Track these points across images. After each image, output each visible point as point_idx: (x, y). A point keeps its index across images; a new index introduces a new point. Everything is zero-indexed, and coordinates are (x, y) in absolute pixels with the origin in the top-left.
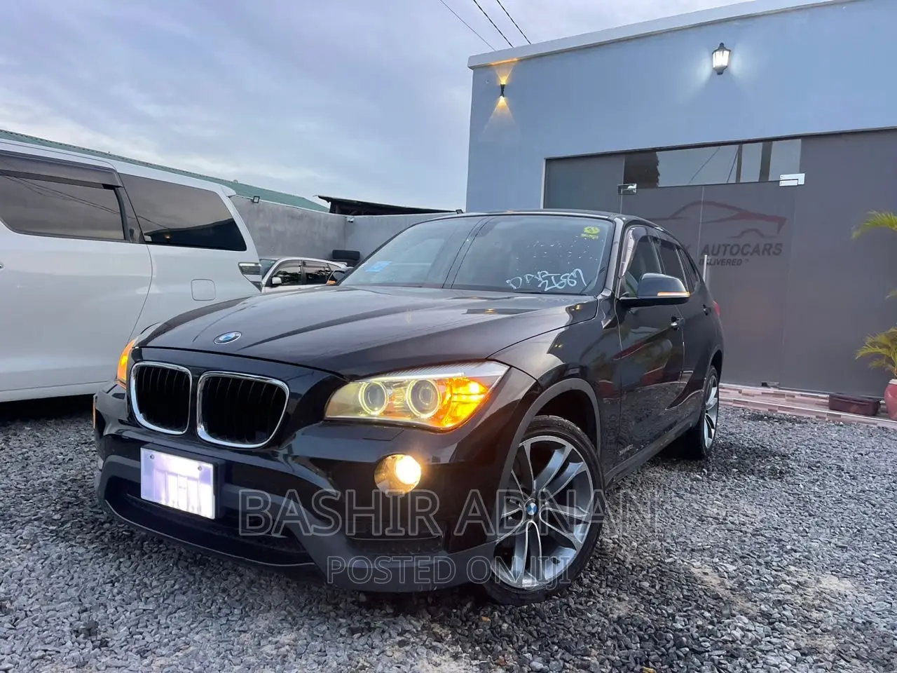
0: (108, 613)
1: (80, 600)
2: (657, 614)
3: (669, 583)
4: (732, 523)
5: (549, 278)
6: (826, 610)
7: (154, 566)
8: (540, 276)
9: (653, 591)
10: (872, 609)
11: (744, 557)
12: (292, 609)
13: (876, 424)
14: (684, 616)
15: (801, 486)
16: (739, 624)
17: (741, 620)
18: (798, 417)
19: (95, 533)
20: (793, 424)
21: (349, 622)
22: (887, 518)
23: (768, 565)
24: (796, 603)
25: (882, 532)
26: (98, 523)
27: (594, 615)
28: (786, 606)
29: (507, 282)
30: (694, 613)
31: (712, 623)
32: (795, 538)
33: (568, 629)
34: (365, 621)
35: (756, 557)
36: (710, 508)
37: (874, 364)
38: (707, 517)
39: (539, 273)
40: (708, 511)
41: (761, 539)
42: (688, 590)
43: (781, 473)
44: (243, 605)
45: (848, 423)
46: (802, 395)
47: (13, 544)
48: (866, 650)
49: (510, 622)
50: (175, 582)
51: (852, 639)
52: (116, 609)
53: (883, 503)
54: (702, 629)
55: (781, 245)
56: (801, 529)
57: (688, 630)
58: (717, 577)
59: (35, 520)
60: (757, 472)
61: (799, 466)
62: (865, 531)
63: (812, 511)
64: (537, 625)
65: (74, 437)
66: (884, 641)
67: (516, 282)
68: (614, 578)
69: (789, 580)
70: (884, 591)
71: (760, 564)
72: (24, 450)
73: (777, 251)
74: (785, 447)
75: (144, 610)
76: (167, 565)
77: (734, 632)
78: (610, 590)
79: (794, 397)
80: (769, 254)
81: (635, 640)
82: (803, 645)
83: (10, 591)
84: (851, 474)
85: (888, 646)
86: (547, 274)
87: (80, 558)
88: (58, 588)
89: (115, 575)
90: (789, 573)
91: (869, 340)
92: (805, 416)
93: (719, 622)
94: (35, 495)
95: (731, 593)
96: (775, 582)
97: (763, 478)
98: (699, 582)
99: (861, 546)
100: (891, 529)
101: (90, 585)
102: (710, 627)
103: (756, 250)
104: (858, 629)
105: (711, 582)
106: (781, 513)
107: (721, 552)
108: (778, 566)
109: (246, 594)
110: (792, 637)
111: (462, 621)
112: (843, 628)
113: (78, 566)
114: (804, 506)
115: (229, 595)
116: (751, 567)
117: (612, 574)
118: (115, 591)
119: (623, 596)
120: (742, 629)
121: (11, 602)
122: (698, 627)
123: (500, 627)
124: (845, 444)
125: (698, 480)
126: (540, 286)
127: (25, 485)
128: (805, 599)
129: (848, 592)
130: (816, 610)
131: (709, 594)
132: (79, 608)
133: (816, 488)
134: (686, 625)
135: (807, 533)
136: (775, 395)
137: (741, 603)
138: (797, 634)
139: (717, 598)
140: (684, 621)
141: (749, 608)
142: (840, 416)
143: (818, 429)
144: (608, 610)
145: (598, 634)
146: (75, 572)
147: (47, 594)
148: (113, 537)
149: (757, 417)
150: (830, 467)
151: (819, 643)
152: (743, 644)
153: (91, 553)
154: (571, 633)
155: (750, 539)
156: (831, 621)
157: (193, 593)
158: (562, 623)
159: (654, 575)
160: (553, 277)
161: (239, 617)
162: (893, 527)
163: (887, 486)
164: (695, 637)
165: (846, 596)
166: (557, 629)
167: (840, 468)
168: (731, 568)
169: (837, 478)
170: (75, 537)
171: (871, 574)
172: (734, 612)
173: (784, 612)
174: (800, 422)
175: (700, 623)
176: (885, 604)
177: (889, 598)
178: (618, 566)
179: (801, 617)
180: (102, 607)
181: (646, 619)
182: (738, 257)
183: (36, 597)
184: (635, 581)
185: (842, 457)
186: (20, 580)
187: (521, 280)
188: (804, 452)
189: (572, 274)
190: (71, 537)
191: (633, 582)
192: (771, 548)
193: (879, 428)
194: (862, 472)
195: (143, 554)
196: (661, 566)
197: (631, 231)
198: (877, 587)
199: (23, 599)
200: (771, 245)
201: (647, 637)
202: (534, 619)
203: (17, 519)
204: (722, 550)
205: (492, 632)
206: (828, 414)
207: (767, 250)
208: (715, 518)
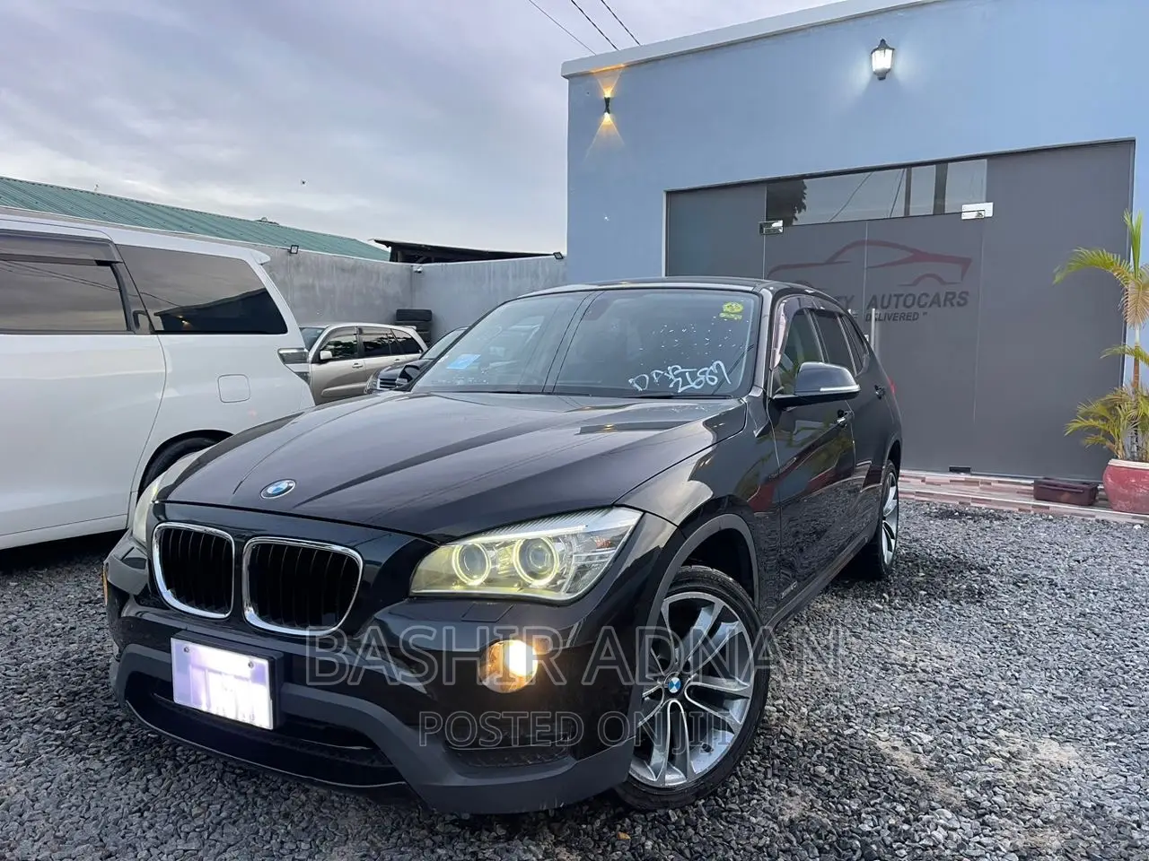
0: (139, 857)
1: (101, 840)
2: (838, 811)
3: (852, 766)
4: (924, 671)
5: (682, 375)
6: (1046, 791)
7: (192, 784)
8: (670, 372)
9: (832, 779)
10: (1103, 786)
11: (942, 721)
12: (376, 838)
13: (1093, 516)
14: (873, 813)
15: (1006, 611)
16: (942, 821)
17: (943, 814)
18: (996, 511)
19: (112, 737)
20: (991, 522)
21: (451, 853)
22: (1115, 653)
23: (971, 731)
24: (1009, 784)
25: (1110, 673)
26: (116, 722)
27: (759, 819)
28: (996, 789)
29: (630, 381)
30: (884, 807)
31: (907, 821)
32: (1002, 688)
33: (729, 842)
34: (471, 850)
35: (956, 719)
36: (895, 651)
37: (1089, 441)
38: (891, 664)
39: (669, 368)
40: (893, 656)
41: (960, 693)
42: (875, 774)
43: (980, 594)
44: (312, 835)
45: (1059, 516)
46: (1000, 482)
47: (7, 761)
48: (1098, 846)
49: (655, 839)
50: (222, 806)
51: (1081, 831)
52: (148, 850)
53: (1108, 630)
54: (896, 831)
55: (967, 293)
56: (1009, 674)
57: (878, 832)
58: (909, 752)
59: (34, 723)
60: (950, 593)
61: (1001, 582)
62: (1089, 673)
63: (1021, 647)
64: (689, 840)
65: (74, 594)
66: (1120, 832)
67: (641, 382)
68: (781, 763)
69: (998, 751)
70: (1116, 759)
71: (961, 730)
72: (11, 617)
73: (962, 302)
74: (983, 556)
75: (185, 851)
76: (208, 780)
77: (935, 833)
78: (778, 780)
79: (990, 484)
80: (952, 305)
81: (812, 852)
82: (1020, 844)
83: (8, 834)
84: (1067, 590)
85: (1124, 839)
86: (681, 370)
87: (96, 777)
88: (72, 823)
89: (143, 800)
90: (998, 741)
91: (1082, 410)
92: (1006, 509)
93: (917, 820)
94: (30, 685)
95: (929, 774)
96: (982, 756)
97: (957, 602)
98: (888, 761)
99: (1084, 695)
100: (1122, 668)
101: (113, 816)
102: (906, 827)
103: (936, 301)
104: (1087, 817)
105: (902, 760)
106: (984, 652)
107: (912, 716)
108: (985, 731)
109: (315, 818)
110: (1006, 833)
111: (594, 841)
112: (1069, 817)
113: (94, 788)
114: (1011, 640)
115: (292, 822)
116: (952, 736)
117: (779, 757)
118: (146, 824)
119: (795, 788)
120: (945, 828)
121: (11, 850)
122: (890, 828)
123: (643, 845)
124: (1056, 547)
125: (878, 609)
126: (671, 386)
127: (16, 670)
128: (1019, 777)
129: (1072, 764)
130: (1035, 792)
131: (901, 778)
132: (100, 853)
133: (1025, 614)
134: (875, 826)
135: (1016, 679)
136: (967, 482)
137: (942, 790)
138: (1012, 828)
139: (910, 782)
140: (872, 820)
141: (951, 795)
142: (1048, 508)
143: (1022, 527)
144: (777, 810)
145: (767, 848)
146: (92, 798)
147: (57, 834)
148: (136, 743)
149: (946, 514)
150: (1041, 582)
151: (1040, 840)
152: (946, 848)
153: (110, 769)
154: (732, 848)
155: (947, 694)
156: (1053, 808)
157: (245, 822)
158: (721, 834)
159: (832, 755)
160: (687, 374)
161: (307, 853)
162: (1123, 665)
163: (1112, 605)
164: (888, 843)
165: (1070, 769)
166: (715, 844)
167: (1052, 584)
168: (926, 738)
169: (1050, 597)
170: (87, 746)
171: (1099, 736)
172: (933, 804)
173: (995, 798)
174: (999, 519)
175: (892, 822)
176: (1119, 777)
177: (1123, 768)
178: (785, 745)
179: (1016, 805)
180: (130, 849)
181: (825, 820)
182: (915, 309)
183: (45, 839)
184: (809, 766)
185: (1054, 566)
186: (21, 816)
187: (648, 378)
188: (1006, 562)
189: (711, 368)
190: (81, 746)
191: (805, 766)
192: (974, 706)
193: (1098, 521)
194: (1083, 589)
195: (178, 766)
196: (838, 741)
197: (782, 305)
198: (1108, 753)
199: (26, 843)
200: (954, 294)
201: (827, 847)
202: (685, 830)
203: (10, 723)
204: (914, 713)
205: (633, 854)
206: (1034, 506)
207: (950, 299)
208: (902, 665)
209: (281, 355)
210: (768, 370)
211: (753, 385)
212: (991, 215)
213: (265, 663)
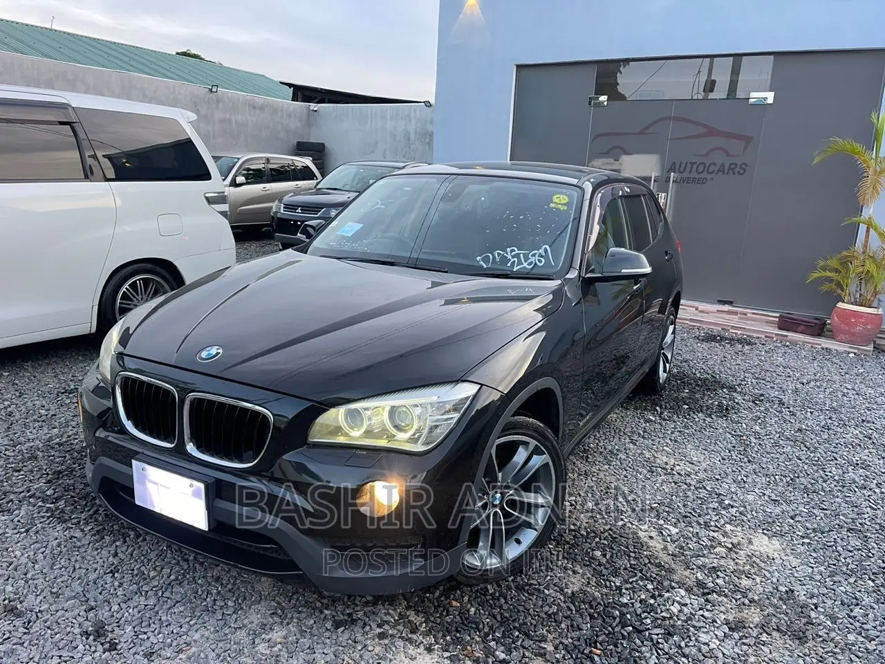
0: (112, 610)
1: (85, 595)
2: (606, 587)
3: (619, 551)
4: (679, 474)
5: (517, 256)
6: (755, 576)
7: (149, 551)
8: (509, 253)
9: (604, 561)
10: (796, 575)
11: (686, 517)
12: (281, 599)
13: (820, 345)
14: (630, 588)
15: (744, 425)
16: (678, 599)
17: (679, 593)
18: (748, 336)
19: (89, 511)
20: (743, 346)
21: (334, 613)
22: (819, 465)
23: (707, 525)
24: (729, 569)
25: (813, 481)
26: (91, 498)
27: (551, 591)
28: (719, 573)
29: (478, 258)
30: (638, 585)
31: (653, 597)
32: (733, 490)
33: (528, 610)
34: (348, 612)
35: (697, 515)
36: (660, 456)
37: (826, 287)
38: (656, 467)
39: (508, 249)
40: (658, 461)
41: (703, 493)
42: (635, 558)
43: (727, 409)
44: (236, 595)
45: (794, 343)
46: (754, 314)
47: (13, 529)
48: (786, 622)
49: (477, 606)
50: (171, 570)
51: (775, 610)
52: (119, 605)
53: (817, 445)
54: (645, 604)
55: (746, 165)
56: (739, 478)
57: (632, 604)
58: (661, 541)
59: (30, 497)
60: (705, 408)
61: (744, 400)
62: (798, 480)
63: (751, 456)
64: (501, 607)
65: (53, 384)
66: (802, 612)
67: (486, 260)
68: (570, 548)
69: (724, 542)
70: (808, 553)
71: (699, 524)
72: (6, 403)
73: (742, 172)
74: (733, 376)
75: (146, 605)
76: (161, 548)
77: (672, 608)
78: (566, 561)
79: (746, 315)
80: (734, 174)
81: (585, 619)
82: (731, 618)
83: (17, 589)
84: (791, 409)
85: (805, 617)
86: (517, 252)
87: (78, 544)
88: (62, 582)
89: (114, 564)
90: (725, 535)
91: (821, 263)
92: (755, 335)
93: (660, 596)
94: (25, 464)
95: (673, 560)
96: (712, 546)
97: (710, 416)
98: (645, 547)
99: (792, 498)
100: (822, 478)
101: (92, 576)
102: (652, 601)
103: (722, 170)
104: (781, 599)
105: (655, 547)
106: (723, 459)
107: (666, 512)
108: (716, 526)
109: (238, 581)
110: (722, 609)
111: (435, 607)
112: (768, 599)
113: (77, 553)
114: (745, 450)
115: (222, 584)
116: (691, 529)
117: (568, 543)
118: (116, 584)
119: (578, 568)
120: (679, 603)
121: (21, 602)
122: (641, 602)
123: (468, 611)
124: (788, 370)
125: (651, 421)
126: (509, 265)
127: (14, 451)
128: (736, 563)
129: (776, 555)
130: (746, 577)
131: (653, 561)
132: (85, 607)
133: (757, 428)
134: (631, 599)
135: (744, 482)
136: (729, 312)
137: (681, 573)
138: (726, 605)
139: (659, 565)
140: (629, 594)
141: (687, 577)
142: (787, 336)
143: (766, 352)
144: (564, 585)
145: (554, 615)
146: (76, 561)
147: (53, 590)
148: (106, 515)
149: (710, 338)
150: (772, 401)
151: (746, 616)
152: (679, 619)
153: (88, 537)
154: (530, 614)
155: (693, 493)
156: (757, 587)
157: (188, 584)
158: (523, 604)
159: (606, 542)
160: (521, 255)
161: (233, 610)
162: (823, 476)
163: (822, 424)
164: (638, 613)
165: (773, 559)
166: (518, 611)
167: (781, 403)
168: (674, 531)
169: (777, 414)
170: (70, 517)
171: (798, 533)
172: (673, 584)
173: (717, 581)
174: (749, 344)
175: (643, 597)
176: (808, 568)
177: (812, 561)
178: (573, 533)
179: (732, 586)
180: (106, 604)
181: (597, 594)
182: (705, 175)
183: (44, 594)
184: (589, 550)
185: (784, 387)
186: (26, 574)
187: (491, 257)
188: (749, 383)
189: (540, 251)
190: (66, 517)
191: (587, 551)
192: (711, 505)
193: (823, 349)
194: (803, 407)
195: (138, 536)
196: (612, 530)
198: (803, 548)
199: (31, 597)
200: (736, 164)
201: (596, 615)
202: (499, 600)
203: (12, 497)
204: (667, 509)
205: (461, 617)
206: (776, 335)
207: (732, 168)
208: (663, 469)
209: (207, 198)
210: (583, 253)
211: (571, 267)
212: (772, 102)
213: (202, 486)
